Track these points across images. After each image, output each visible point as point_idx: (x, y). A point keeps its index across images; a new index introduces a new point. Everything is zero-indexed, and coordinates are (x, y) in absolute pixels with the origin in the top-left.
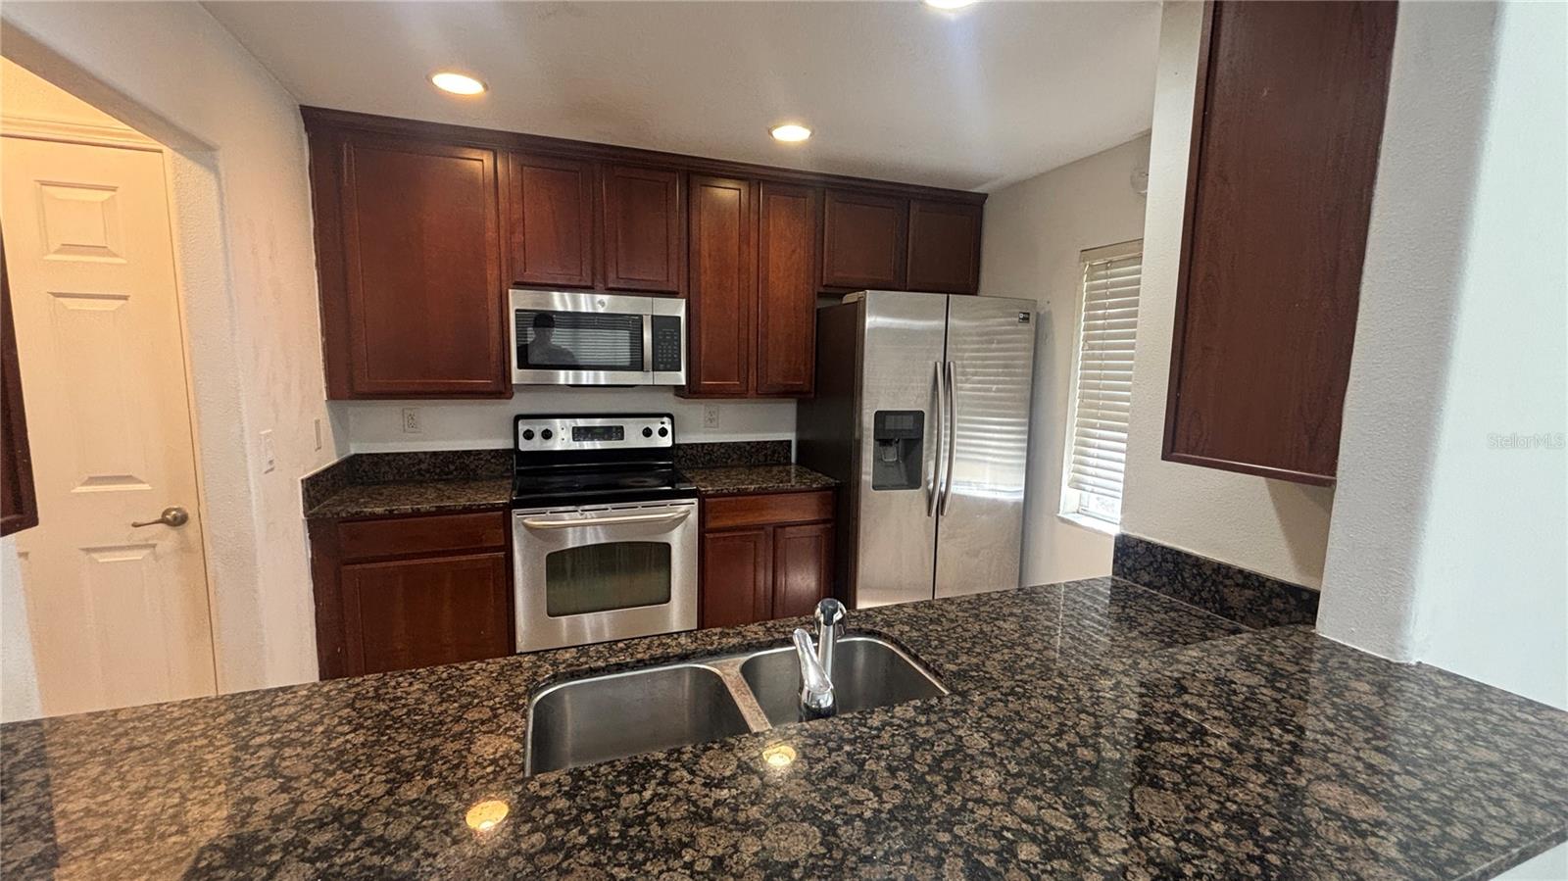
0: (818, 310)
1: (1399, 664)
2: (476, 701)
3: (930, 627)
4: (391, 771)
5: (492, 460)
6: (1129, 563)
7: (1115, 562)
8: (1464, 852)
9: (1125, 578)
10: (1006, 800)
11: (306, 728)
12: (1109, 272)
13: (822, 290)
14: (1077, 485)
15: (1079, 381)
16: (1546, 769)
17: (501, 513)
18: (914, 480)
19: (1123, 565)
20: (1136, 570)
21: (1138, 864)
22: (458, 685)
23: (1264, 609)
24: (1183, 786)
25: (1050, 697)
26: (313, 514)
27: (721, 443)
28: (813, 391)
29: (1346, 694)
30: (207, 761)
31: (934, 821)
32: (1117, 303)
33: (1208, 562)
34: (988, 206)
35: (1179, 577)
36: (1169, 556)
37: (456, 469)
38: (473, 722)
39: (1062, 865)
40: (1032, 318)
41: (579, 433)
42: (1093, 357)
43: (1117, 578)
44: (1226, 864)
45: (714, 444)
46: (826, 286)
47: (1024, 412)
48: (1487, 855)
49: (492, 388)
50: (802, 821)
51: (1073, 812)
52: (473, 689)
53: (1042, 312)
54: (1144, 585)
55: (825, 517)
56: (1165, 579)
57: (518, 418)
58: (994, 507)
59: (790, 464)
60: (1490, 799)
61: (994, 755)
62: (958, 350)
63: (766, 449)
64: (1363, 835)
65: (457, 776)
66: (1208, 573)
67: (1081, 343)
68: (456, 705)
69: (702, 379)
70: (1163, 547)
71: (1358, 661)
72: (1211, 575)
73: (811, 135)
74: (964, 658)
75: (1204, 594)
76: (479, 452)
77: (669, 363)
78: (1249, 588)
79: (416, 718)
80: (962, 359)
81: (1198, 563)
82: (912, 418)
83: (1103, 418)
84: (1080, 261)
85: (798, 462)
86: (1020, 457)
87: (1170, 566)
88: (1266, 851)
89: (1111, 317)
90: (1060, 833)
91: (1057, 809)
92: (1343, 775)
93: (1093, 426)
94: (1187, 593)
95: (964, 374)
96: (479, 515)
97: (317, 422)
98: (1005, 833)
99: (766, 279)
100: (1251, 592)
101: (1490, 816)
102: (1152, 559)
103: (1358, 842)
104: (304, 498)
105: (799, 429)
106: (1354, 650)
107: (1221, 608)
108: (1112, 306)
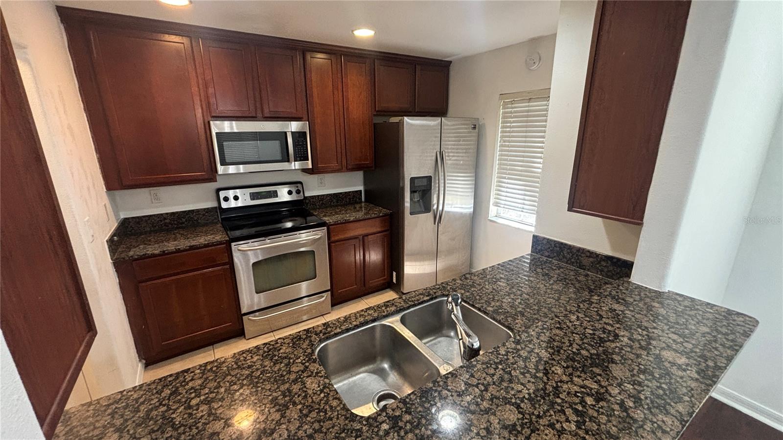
0: (374, 124)
1: (663, 292)
2: (291, 361)
3: (472, 289)
4: (275, 406)
5: (206, 214)
6: (539, 248)
7: (532, 247)
8: (715, 371)
9: (537, 254)
10: (570, 380)
11: (215, 391)
12: (513, 105)
13: (375, 113)
14: (497, 204)
15: (498, 157)
16: (724, 332)
17: (225, 245)
18: (427, 208)
19: (536, 249)
20: (542, 250)
21: (626, 398)
22: (276, 353)
23: (598, 266)
24: (623, 361)
25: (558, 328)
26: (116, 259)
27: (328, 194)
28: (374, 166)
29: (653, 309)
30: (175, 418)
31: (551, 394)
32: (518, 120)
33: (574, 247)
34: (451, 68)
35: (562, 253)
36: (557, 245)
37: (186, 221)
38: (298, 372)
39: (603, 404)
40: (477, 126)
41: (254, 196)
42: (505, 146)
43: (533, 254)
44: (651, 391)
45: (324, 195)
46: (378, 111)
47: (473, 171)
48: (722, 371)
49: (206, 177)
50: (506, 404)
51: (594, 380)
52: (285, 355)
53: (480, 124)
54: (546, 257)
55: (386, 229)
56: (555, 254)
57: (218, 190)
58: (462, 216)
59: (361, 202)
60: (713, 348)
61: (553, 359)
62: (446, 145)
63: (350, 195)
64: (685, 370)
65: (309, 402)
66: (575, 251)
67: (499, 139)
68: (283, 365)
69: (319, 163)
70: (555, 241)
71: (650, 293)
72: (576, 253)
73: (375, 34)
74: (493, 304)
75: (573, 260)
76: (198, 211)
77: (302, 157)
78: (592, 258)
79: (268, 375)
80: (448, 149)
81: (570, 247)
82: (426, 179)
83: (509, 174)
84: (499, 100)
85: (366, 201)
86: (471, 192)
87: (558, 249)
88: (661, 383)
89: (514, 127)
90: (596, 390)
91: (588, 380)
92: (668, 346)
93: (505, 178)
94: (565, 260)
95: (448, 156)
96: (213, 247)
97: (105, 205)
98: (578, 394)
99: (348, 109)
100: (593, 259)
101: (717, 355)
102: (550, 246)
103: (684, 373)
104: (110, 251)
105: (365, 184)
106: (646, 288)
107: (580, 265)
108: (514, 122)
